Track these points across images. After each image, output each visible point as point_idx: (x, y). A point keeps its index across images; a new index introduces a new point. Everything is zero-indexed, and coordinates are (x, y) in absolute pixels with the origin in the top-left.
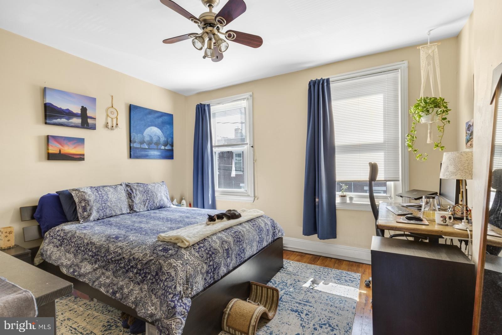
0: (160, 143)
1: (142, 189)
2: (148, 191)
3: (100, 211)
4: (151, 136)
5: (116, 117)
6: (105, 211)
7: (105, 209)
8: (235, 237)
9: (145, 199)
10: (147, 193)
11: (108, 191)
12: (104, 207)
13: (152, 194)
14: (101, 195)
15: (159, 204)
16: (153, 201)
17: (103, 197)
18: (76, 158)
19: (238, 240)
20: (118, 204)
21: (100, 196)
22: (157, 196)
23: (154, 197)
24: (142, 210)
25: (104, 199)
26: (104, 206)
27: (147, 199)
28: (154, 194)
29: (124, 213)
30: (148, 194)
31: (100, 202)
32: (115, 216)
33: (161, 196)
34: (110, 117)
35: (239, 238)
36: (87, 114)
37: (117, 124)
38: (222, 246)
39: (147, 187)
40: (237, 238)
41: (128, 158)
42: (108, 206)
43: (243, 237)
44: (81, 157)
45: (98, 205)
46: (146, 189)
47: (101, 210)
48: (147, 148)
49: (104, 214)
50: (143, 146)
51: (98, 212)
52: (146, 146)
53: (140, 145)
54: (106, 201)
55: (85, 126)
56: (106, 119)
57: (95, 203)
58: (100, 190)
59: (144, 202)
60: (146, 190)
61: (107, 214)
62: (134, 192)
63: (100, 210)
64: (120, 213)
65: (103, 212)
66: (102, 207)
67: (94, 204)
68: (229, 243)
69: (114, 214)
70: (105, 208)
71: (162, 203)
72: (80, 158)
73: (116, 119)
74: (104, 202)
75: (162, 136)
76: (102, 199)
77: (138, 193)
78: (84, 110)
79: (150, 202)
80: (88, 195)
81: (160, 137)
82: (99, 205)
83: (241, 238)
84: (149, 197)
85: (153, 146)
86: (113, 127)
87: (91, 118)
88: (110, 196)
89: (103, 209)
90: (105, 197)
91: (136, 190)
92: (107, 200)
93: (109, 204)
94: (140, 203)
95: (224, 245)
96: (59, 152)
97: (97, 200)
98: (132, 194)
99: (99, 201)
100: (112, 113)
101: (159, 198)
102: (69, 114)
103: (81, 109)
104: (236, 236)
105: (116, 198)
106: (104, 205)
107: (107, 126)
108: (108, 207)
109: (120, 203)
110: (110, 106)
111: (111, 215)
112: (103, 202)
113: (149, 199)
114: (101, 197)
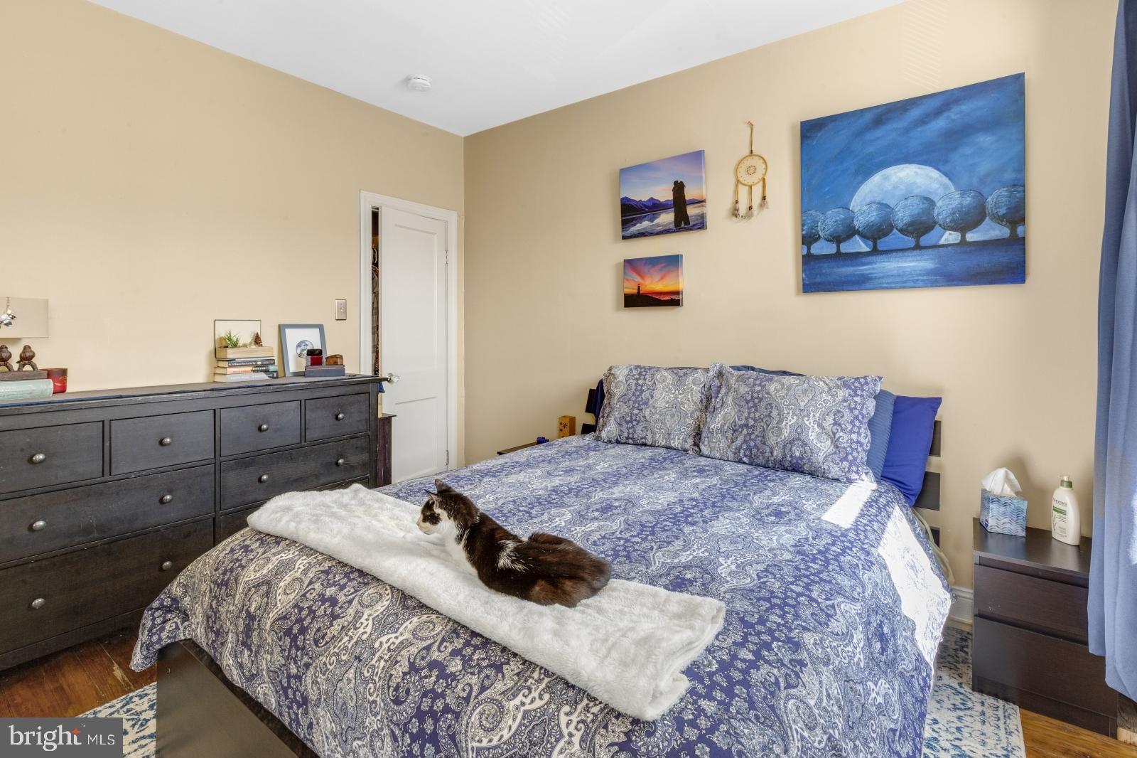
0: (935, 223)
1: (747, 389)
2: (761, 400)
3: (624, 424)
4: (887, 206)
5: (761, 177)
6: (633, 427)
7: (635, 423)
8: (301, 609)
9: (740, 423)
10: (755, 405)
11: (659, 382)
12: (634, 418)
13: (767, 413)
14: (639, 388)
15: (785, 456)
16: (763, 437)
17: (642, 391)
18: (664, 301)
19: (295, 630)
20: (668, 418)
21: (636, 390)
22: (780, 422)
23: (768, 426)
24: (718, 455)
25: (640, 399)
26: (636, 415)
27: (746, 426)
28: (774, 413)
29: (673, 445)
30: (756, 410)
31: (631, 403)
32: (651, 446)
33: (800, 428)
34: (744, 184)
35: (303, 631)
36: (684, 196)
37: (764, 198)
38: (249, 589)
39: (764, 386)
40: (300, 621)
41: (798, 294)
42: (644, 417)
43: (316, 642)
44: (673, 297)
45: (625, 410)
46: (758, 392)
47: (627, 422)
48: (868, 250)
49: (629, 433)
50: (846, 248)
51: (620, 425)
52: (862, 243)
53: (835, 245)
54: (643, 404)
55: (683, 225)
56: (736, 192)
57: (621, 403)
58: (644, 376)
59: (735, 431)
60: (755, 395)
61: (636, 436)
62: (720, 396)
63: (625, 421)
64: (663, 443)
65: (628, 429)
66: (631, 416)
67: (618, 406)
68: (267, 603)
69: (649, 441)
70: (636, 420)
71: (797, 454)
72: (672, 300)
73: (761, 184)
74: (639, 405)
75: (946, 187)
76: (638, 396)
77: (729, 400)
78: (679, 188)
79: (753, 436)
80: (617, 384)
81: (932, 197)
82: (629, 411)
83: (310, 636)
84: (754, 419)
85: (894, 239)
86: (751, 208)
87: (694, 202)
88: (657, 394)
89: (631, 422)
90: (646, 395)
91: (729, 389)
92: (646, 403)
93: (647, 413)
94: (724, 433)
95: (256, 592)
96: (637, 291)
97: (627, 397)
98: (713, 400)
99: (629, 400)
100: (752, 170)
101: (786, 433)
102: (654, 207)
103: (674, 190)
104: (305, 612)
105: (668, 402)
106: (636, 411)
107: (735, 213)
108: (642, 419)
109: (673, 416)
110: (748, 152)
111: (643, 440)
112: (636, 405)
113: (753, 426)
114: (637, 393)
